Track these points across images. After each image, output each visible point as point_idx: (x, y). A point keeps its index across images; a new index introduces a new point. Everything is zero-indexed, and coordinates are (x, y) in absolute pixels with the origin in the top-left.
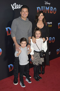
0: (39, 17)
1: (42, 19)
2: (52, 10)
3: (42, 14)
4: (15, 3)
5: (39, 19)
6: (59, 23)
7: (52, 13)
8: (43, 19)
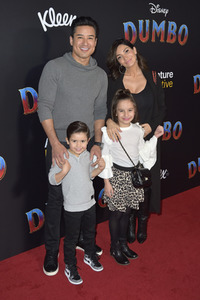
2: (174, 32)
4: (51, 9)
6: (198, 76)
7: (173, 41)
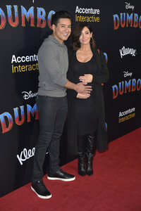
0: (81, 37)
1: (89, 40)
2: (43, 17)
3: (86, 29)
5: (81, 41)
8: (91, 41)
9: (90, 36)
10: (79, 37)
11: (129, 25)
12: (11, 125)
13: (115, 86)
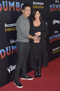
0: (36, 16)
1: (39, 17)
3: (38, 12)
5: (36, 17)
8: (40, 17)
9: (39, 15)
10: (35, 15)
11: (57, 10)
12: (5, 55)
13: (51, 37)
